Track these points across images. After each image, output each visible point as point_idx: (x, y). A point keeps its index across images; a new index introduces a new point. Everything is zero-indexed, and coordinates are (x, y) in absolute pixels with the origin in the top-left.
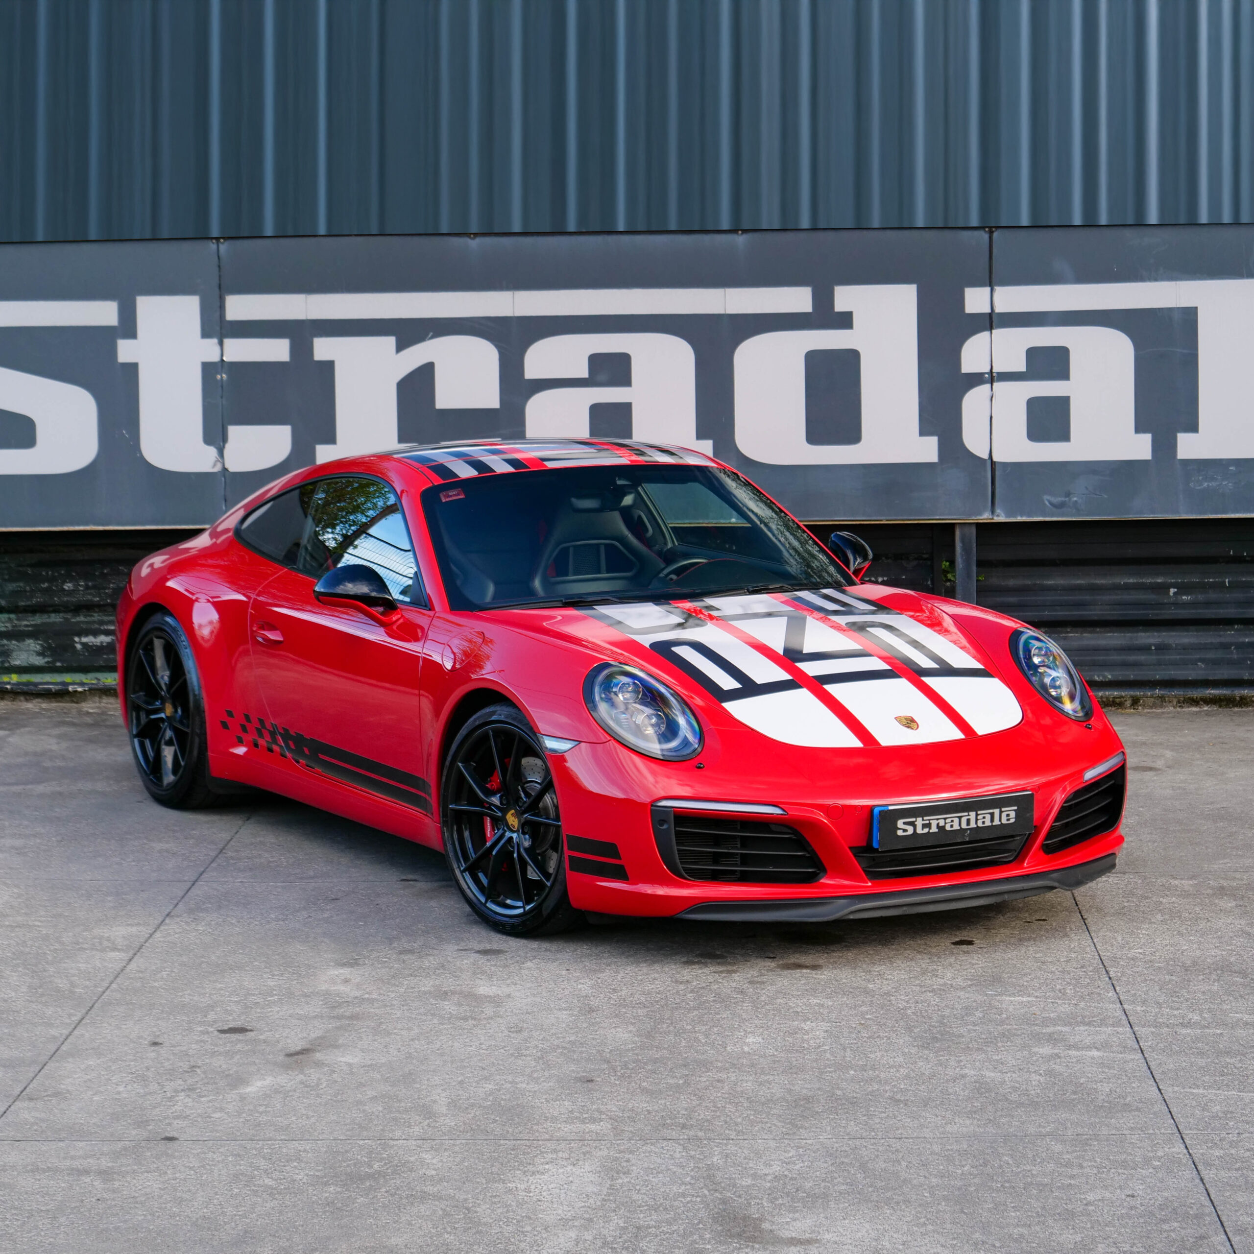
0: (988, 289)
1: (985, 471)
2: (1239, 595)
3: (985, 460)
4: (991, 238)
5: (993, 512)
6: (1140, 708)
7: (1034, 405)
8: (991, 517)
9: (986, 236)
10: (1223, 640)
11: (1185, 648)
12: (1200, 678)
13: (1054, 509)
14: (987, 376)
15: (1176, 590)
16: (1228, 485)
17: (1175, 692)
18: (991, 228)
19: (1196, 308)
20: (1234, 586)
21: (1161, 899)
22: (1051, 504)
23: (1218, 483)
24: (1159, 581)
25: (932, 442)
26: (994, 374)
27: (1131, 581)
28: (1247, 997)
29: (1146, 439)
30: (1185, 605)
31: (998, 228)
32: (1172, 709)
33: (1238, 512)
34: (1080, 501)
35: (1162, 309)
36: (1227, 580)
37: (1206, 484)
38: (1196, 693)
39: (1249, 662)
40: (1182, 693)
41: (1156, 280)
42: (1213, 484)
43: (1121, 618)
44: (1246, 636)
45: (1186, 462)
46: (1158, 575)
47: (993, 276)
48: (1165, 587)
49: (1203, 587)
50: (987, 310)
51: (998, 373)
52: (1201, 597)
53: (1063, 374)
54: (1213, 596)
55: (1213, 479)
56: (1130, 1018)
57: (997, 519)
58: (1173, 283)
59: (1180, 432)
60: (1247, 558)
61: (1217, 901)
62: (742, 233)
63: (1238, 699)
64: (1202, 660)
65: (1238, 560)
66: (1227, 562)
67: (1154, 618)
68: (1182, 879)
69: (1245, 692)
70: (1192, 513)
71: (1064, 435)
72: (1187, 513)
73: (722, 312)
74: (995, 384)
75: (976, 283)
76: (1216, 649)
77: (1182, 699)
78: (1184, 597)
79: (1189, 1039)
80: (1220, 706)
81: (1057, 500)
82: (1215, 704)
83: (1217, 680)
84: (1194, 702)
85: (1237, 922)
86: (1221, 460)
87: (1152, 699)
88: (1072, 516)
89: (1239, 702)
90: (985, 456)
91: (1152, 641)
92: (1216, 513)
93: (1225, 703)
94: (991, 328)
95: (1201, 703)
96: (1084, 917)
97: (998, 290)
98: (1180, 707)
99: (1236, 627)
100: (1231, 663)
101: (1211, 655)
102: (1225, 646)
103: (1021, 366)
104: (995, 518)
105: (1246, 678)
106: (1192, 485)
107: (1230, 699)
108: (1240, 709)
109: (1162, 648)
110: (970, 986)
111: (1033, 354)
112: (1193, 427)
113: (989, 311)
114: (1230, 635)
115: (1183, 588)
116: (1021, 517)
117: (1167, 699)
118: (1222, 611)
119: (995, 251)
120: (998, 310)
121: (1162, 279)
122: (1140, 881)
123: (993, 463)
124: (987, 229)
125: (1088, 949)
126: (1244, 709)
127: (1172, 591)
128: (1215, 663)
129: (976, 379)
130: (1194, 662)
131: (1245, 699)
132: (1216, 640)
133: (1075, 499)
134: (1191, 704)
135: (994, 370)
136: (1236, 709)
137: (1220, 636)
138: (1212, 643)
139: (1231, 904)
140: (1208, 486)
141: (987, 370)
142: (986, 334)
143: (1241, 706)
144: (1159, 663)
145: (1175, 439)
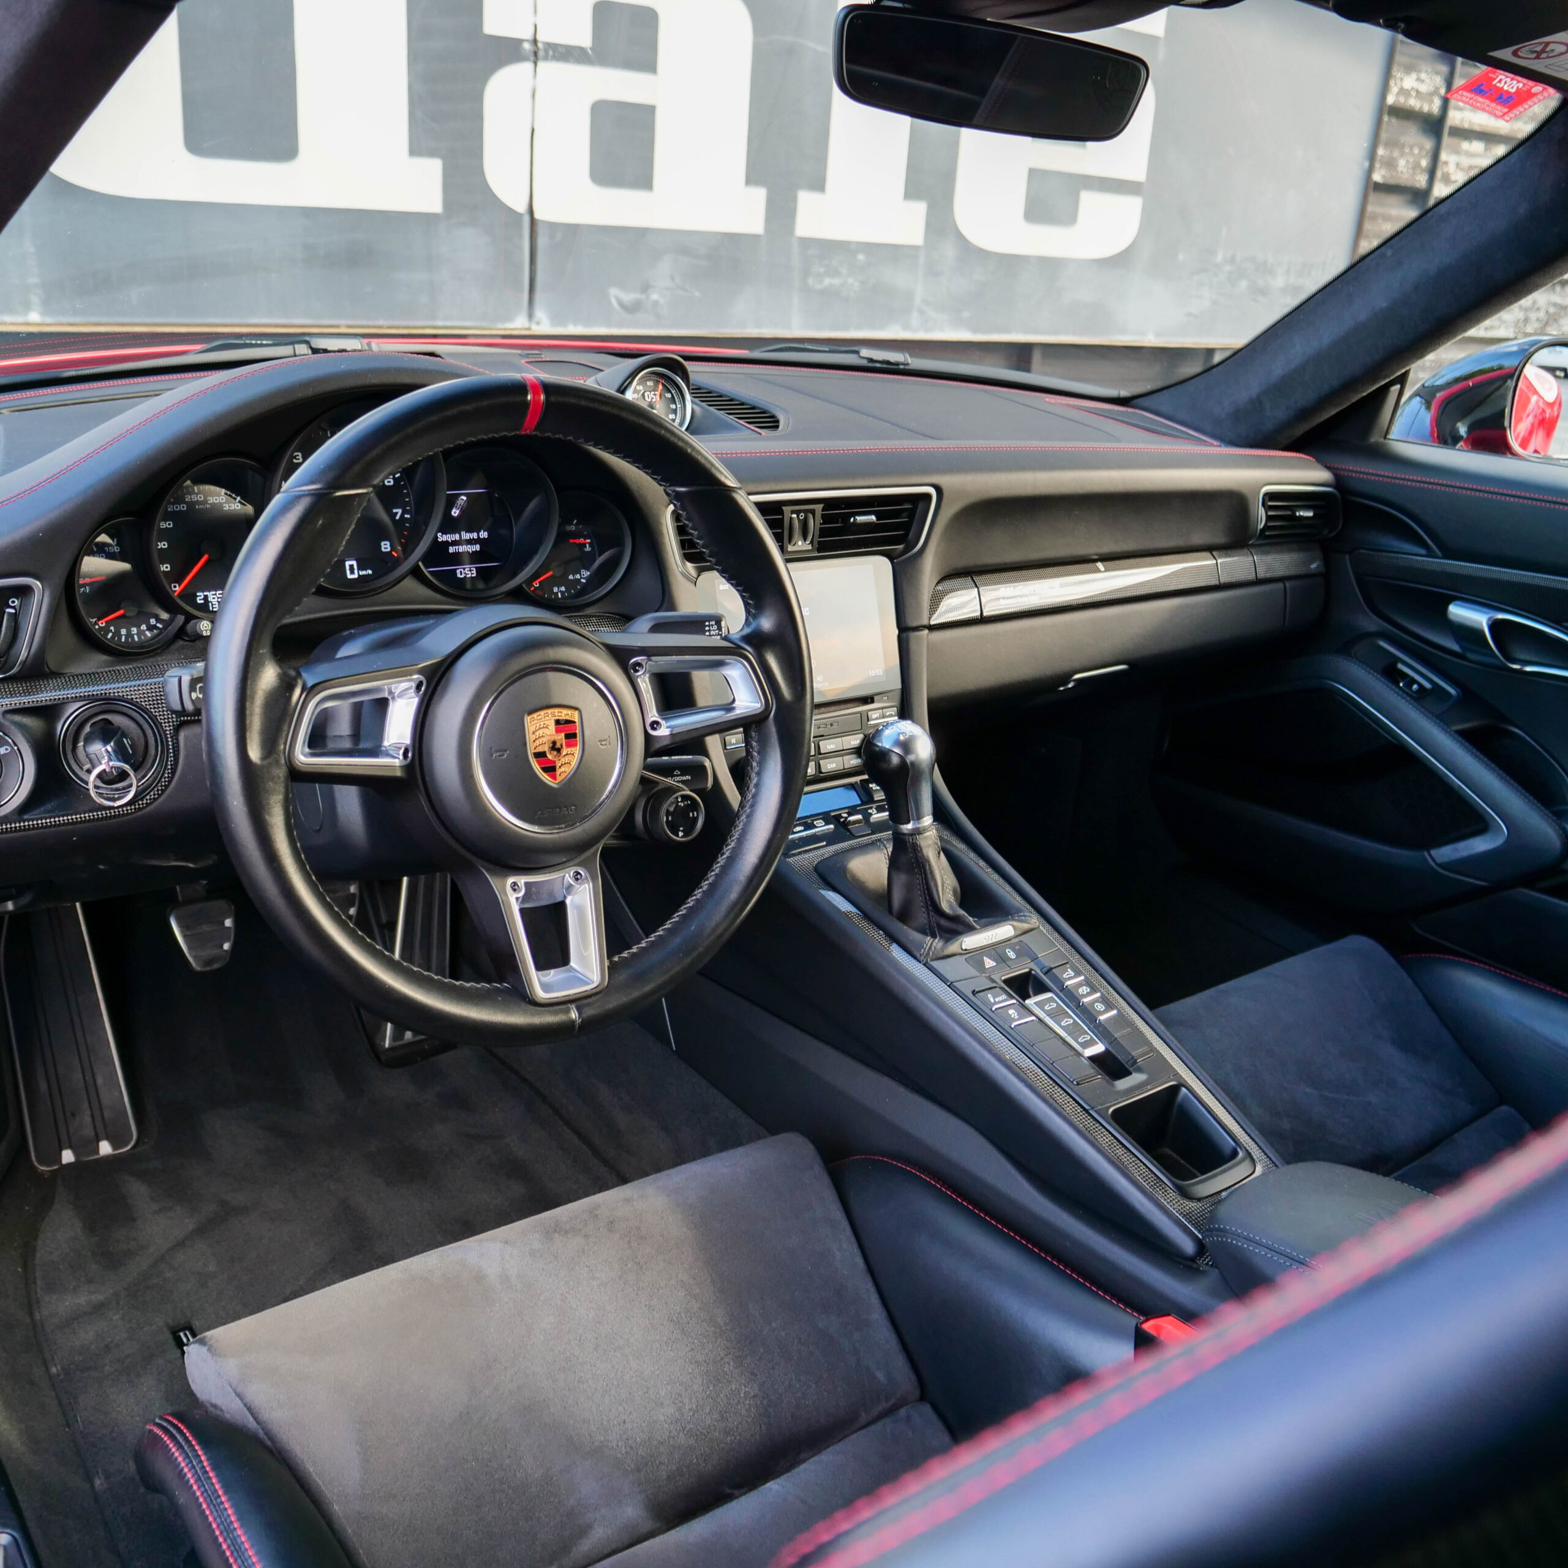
1: (521, 236)
3: (521, 215)
5: (531, 316)
7: (602, 114)
8: (526, 325)
13: (623, 314)
14: (527, 46)
16: (854, 285)
22: (621, 305)
23: (842, 280)
25: (433, 168)
26: (540, 45)
29: (760, 196)
34: (662, 301)
37: (827, 281)
42: (836, 281)
45: (807, 243)
51: (546, 44)
53: (648, 60)
55: (836, 273)
57: (537, 330)
59: (801, 188)
71: (643, 177)
72: (801, 328)
74: (540, 65)
81: (628, 297)
86: (848, 243)
88: (649, 327)
90: (520, 206)
103: (584, 34)
104: (535, 326)
106: (810, 281)
111: (603, 15)
112: (818, 184)
116: (575, 325)
123: (534, 222)
129: (509, 50)
133: (655, 296)
135: (539, 37)
140: (830, 283)
141: (529, 33)
145: (794, 200)
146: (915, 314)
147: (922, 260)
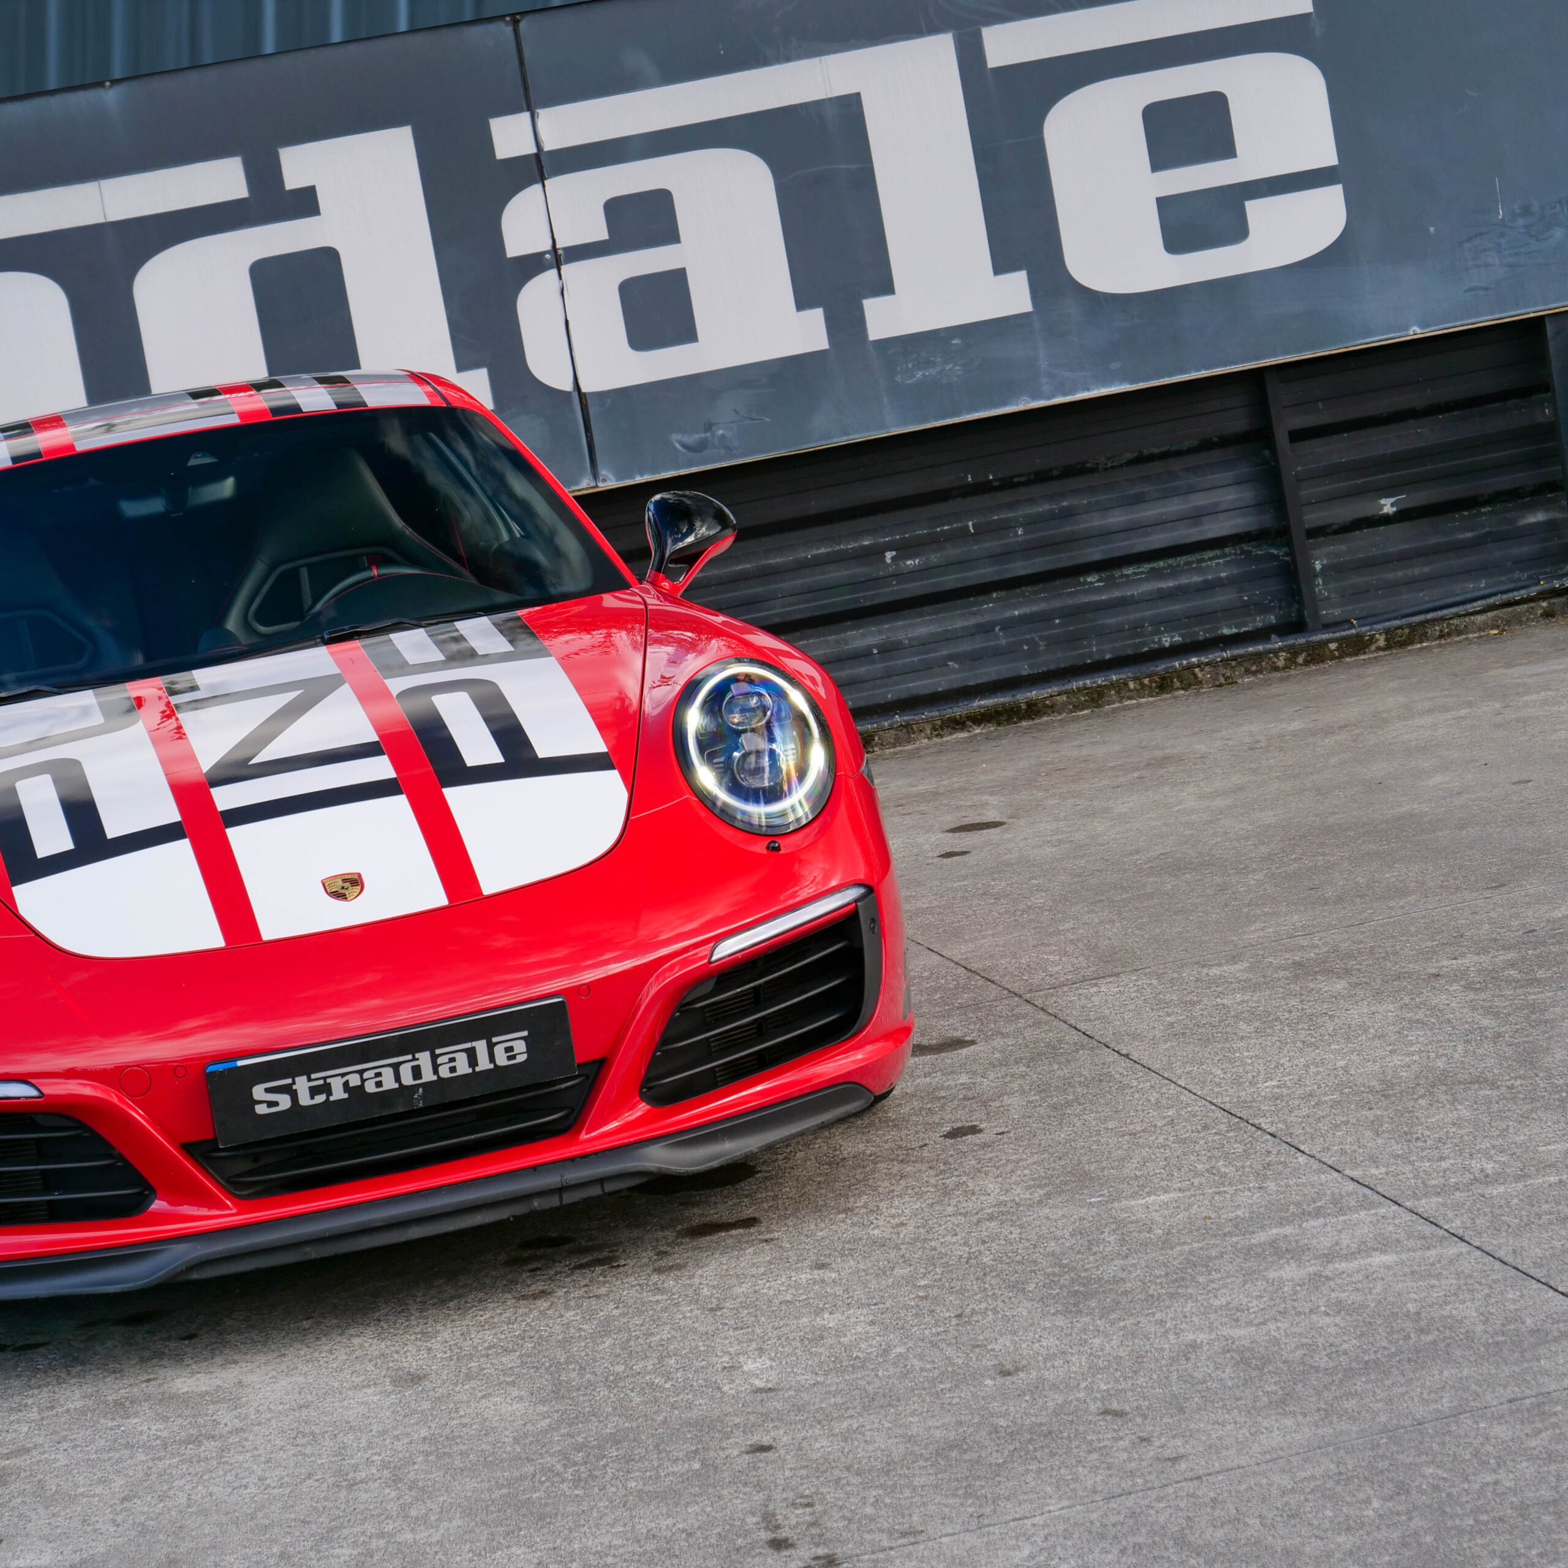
0: (526, 115)
1: (572, 411)
2: (992, 544)
3: (569, 393)
4: (516, 32)
5: (595, 476)
6: (876, 749)
7: (631, 290)
8: (593, 484)
9: (509, 30)
10: (979, 619)
11: (924, 644)
12: (955, 686)
13: (690, 454)
14: (548, 256)
15: (894, 553)
16: (954, 370)
17: (927, 714)
18: (513, 15)
19: (858, 94)
20: (982, 531)
21: (1218, 1000)
22: (686, 447)
23: (939, 369)
24: (866, 543)
25: (481, 378)
26: (560, 252)
27: (823, 550)
28: (1534, 1115)
29: (816, 316)
30: (913, 574)
31: (524, 13)
32: (926, 741)
33: (976, 411)
34: (729, 434)
35: (806, 104)
36: (970, 524)
37: (919, 374)
38: (958, 710)
39: (1026, 647)
40: (937, 713)
41: (788, 59)
42: (931, 372)
43: (816, 613)
44: (1015, 607)
45: (884, 344)
46: (861, 534)
47: (531, 93)
48: (876, 552)
49: (935, 541)
50: (533, 150)
51: (565, 249)
52: (934, 558)
53: (671, 235)
54: (952, 552)
55: (929, 364)
56: (1380, 1189)
57: (603, 486)
58: (817, 59)
59: (867, 297)
60: (995, 484)
61: (1312, 985)
62: (111, 86)
63: (1024, 707)
64: (952, 657)
65: (981, 489)
66: (964, 495)
67: (868, 604)
68: (1220, 965)
69: (1034, 694)
70: (906, 424)
71: (686, 333)
72: (897, 425)
73: (101, 220)
74: (563, 268)
75: (508, 109)
76: (972, 635)
77: (939, 723)
78: (909, 563)
79: (1516, 1201)
80: (999, 724)
81: (692, 439)
82: (989, 721)
83: (982, 684)
84: (958, 724)
85: (1381, 1008)
86: (937, 332)
87: (893, 732)
88: (721, 460)
89: (1026, 711)
90: (567, 386)
91: (870, 641)
92: (943, 418)
93: (1004, 717)
94: (542, 179)
95: (969, 723)
96: (1124, 1052)
97: (545, 116)
98: (937, 735)
99: (994, 595)
100: (997, 653)
101: (965, 647)
102: (985, 629)
103: (600, 232)
104: (600, 484)
105: (1025, 673)
106: (898, 378)
107: (1012, 709)
108: (1031, 723)
109: (888, 649)
110: (1048, 1195)
111: (614, 208)
112: (886, 287)
113: (534, 150)
114: (989, 610)
115: (905, 549)
116: (642, 476)
117: (914, 727)
118: (971, 574)
119: (526, 51)
120: (548, 147)
121: (799, 57)
122: (1155, 982)
123: (582, 396)
124: (508, 19)
125: (1182, 1097)
126: (1037, 721)
127: (889, 555)
128: (974, 658)
129: (532, 265)
130: (943, 663)
131: (1035, 705)
132: (972, 621)
133: (721, 432)
134: (954, 728)
135: (558, 246)
136: (1024, 723)
137: (974, 614)
138: (964, 628)
139: (1340, 985)
140: (924, 375)
141: (548, 246)
142: (537, 188)
143: (1030, 718)
144: (889, 674)
145: (860, 309)
146: (1044, 380)
147: (1037, 325)
